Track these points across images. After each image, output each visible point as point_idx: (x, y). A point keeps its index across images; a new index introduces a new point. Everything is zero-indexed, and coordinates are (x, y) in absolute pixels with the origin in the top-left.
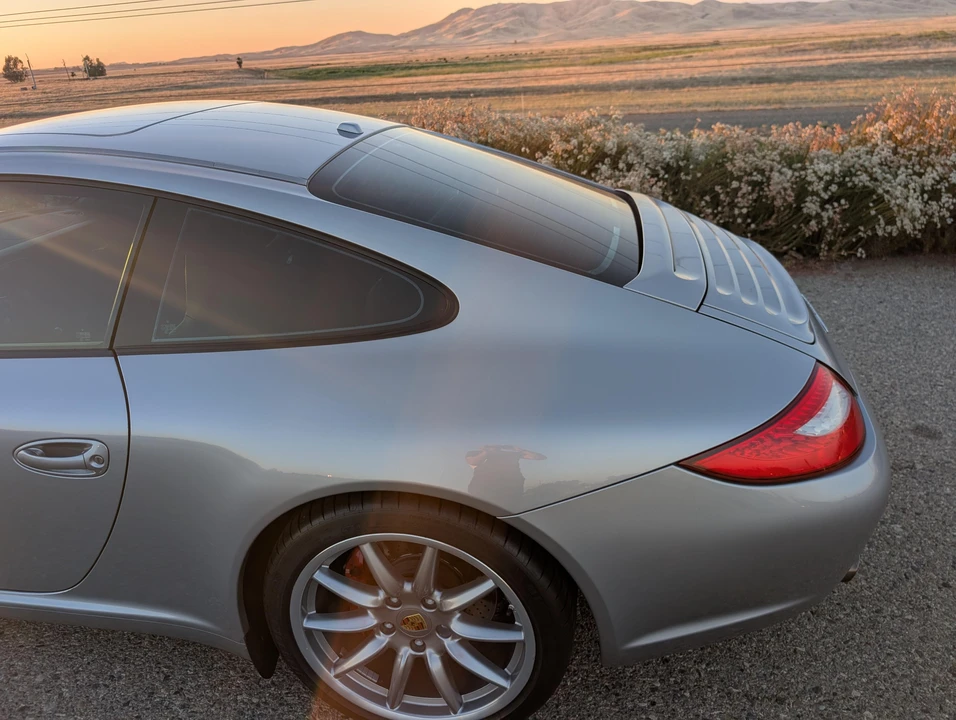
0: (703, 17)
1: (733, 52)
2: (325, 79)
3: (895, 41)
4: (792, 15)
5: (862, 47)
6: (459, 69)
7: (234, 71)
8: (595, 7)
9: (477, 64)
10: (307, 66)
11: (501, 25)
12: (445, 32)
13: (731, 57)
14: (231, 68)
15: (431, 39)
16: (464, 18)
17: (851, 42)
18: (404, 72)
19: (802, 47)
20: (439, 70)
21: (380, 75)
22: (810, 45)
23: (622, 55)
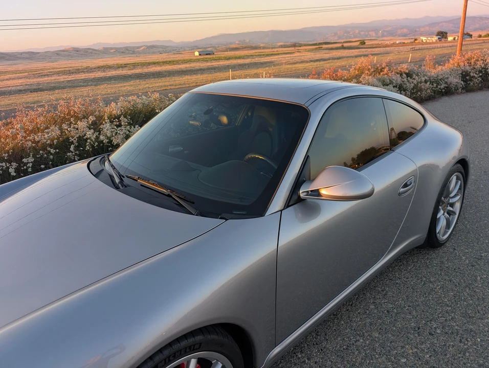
3: (89, 70)
4: (28, 58)
5: (76, 73)
13: (7, 80)
17: (69, 70)
19: (45, 74)
22: (49, 72)
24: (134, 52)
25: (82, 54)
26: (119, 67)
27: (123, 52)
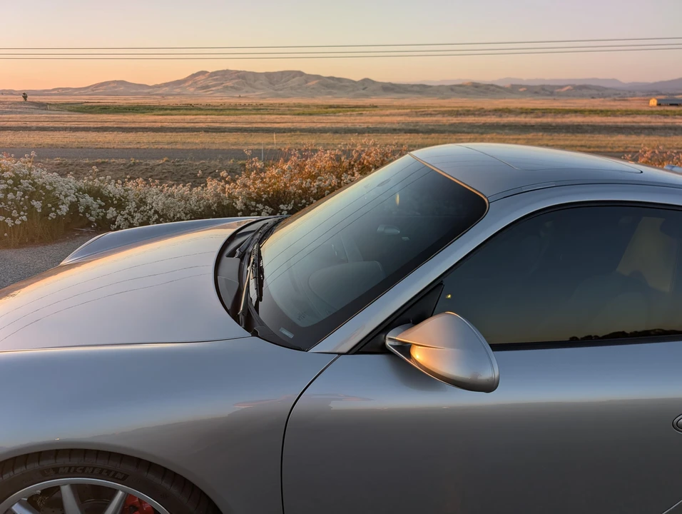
0: (364, 89)
1: (388, 112)
2: (99, 113)
3: (482, 112)
4: (418, 92)
5: (464, 114)
6: (203, 112)
7: (21, 103)
8: (294, 77)
9: (216, 110)
10: (82, 103)
11: (230, 84)
12: (189, 86)
13: (387, 115)
14: (18, 100)
15: (178, 90)
16: (202, 77)
17: (458, 111)
18: (161, 112)
19: (429, 112)
20: (188, 112)
21: (143, 113)
22: (434, 111)
23: (315, 110)
24: (552, 94)
25: (482, 92)
26: (522, 113)
27: (536, 93)
